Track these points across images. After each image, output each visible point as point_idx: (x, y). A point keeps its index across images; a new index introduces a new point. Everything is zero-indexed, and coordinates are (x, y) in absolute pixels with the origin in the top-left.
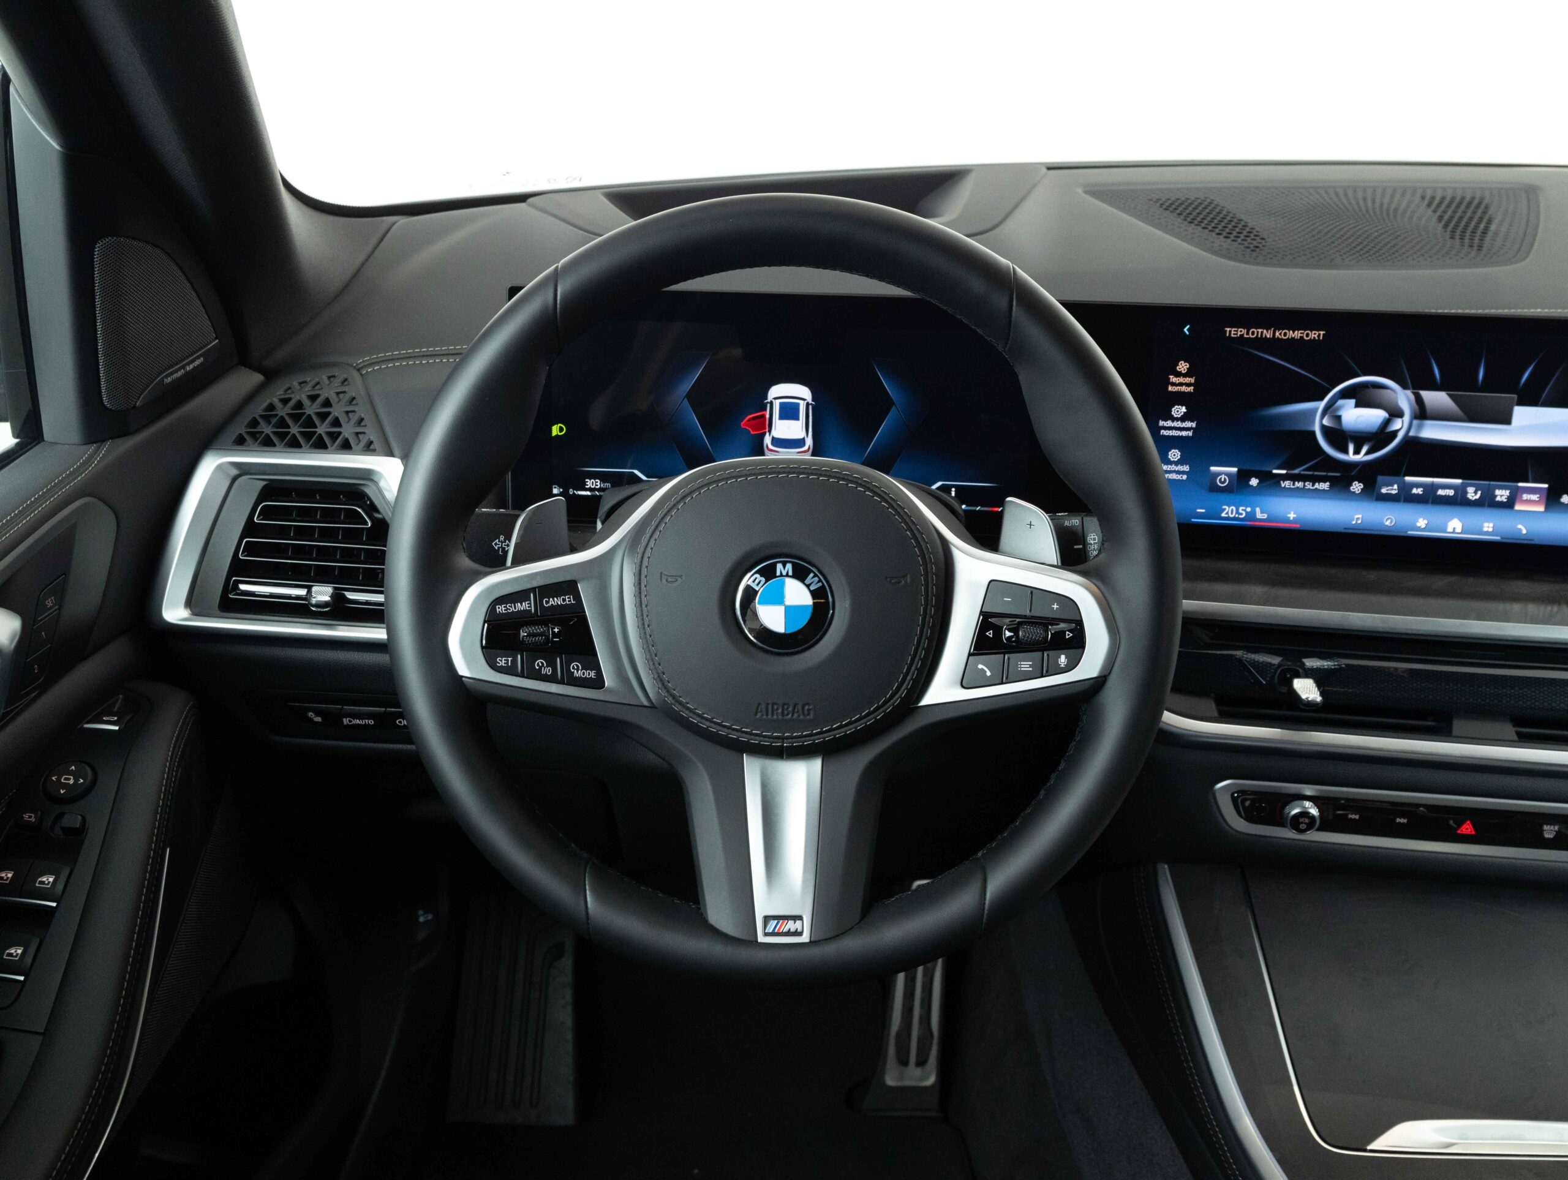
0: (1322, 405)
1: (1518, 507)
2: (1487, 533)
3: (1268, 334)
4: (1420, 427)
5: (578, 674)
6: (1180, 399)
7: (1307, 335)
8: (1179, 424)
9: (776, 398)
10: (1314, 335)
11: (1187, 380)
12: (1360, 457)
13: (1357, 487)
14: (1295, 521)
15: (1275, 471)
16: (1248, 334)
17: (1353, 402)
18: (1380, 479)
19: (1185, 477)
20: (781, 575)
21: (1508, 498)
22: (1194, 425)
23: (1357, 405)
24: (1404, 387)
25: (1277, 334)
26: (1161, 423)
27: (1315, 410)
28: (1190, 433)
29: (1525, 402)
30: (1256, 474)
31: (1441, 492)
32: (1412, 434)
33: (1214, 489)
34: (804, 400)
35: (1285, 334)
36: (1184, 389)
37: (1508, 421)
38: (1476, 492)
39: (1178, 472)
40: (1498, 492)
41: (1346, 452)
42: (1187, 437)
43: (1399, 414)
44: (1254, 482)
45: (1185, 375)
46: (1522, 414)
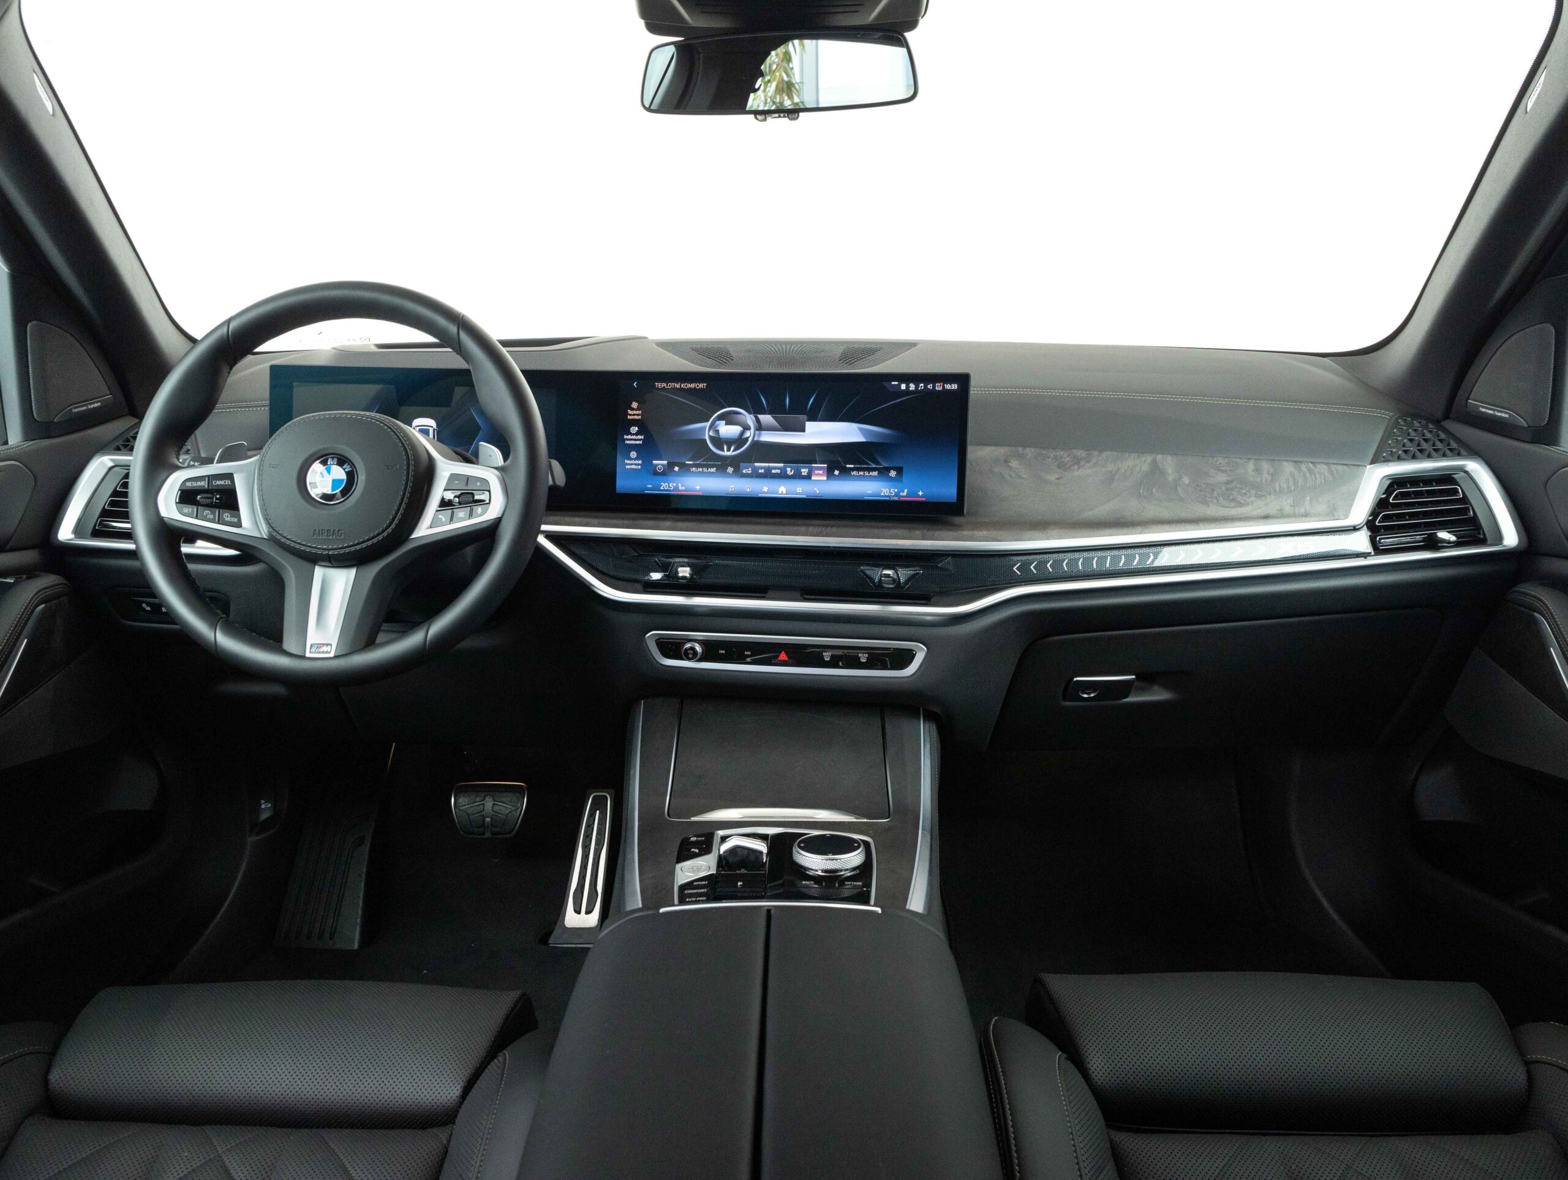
0: (708, 424)
1: (813, 478)
2: (799, 494)
3: (678, 386)
4: (759, 435)
5: (227, 519)
6: (634, 423)
7: (698, 386)
8: (633, 437)
9: (416, 426)
10: (701, 386)
11: (637, 412)
12: (729, 453)
13: (730, 470)
14: (699, 491)
15: (687, 462)
16: (667, 386)
17: (724, 422)
18: (741, 464)
19: (640, 467)
20: (331, 464)
21: (808, 473)
22: (643, 437)
23: (726, 424)
24: (750, 413)
25: (682, 386)
26: (625, 437)
27: (706, 427)
28: (641, 442)
29: (813, 418)
30: (677, 464)
31: (773, 471)
32: (755, 439)
33: (656, 473)
34: (432, 427)
35: (686, 386)
36: (636, 417)
37: (804, 431)
38: (791, 471)
39: (636, 464)
40: (802, 470)
41: (723, 450)
42: (640, 444)
43: (749, 428)
44: (676, 469)
45: (636, 410)
46: (810, 426)
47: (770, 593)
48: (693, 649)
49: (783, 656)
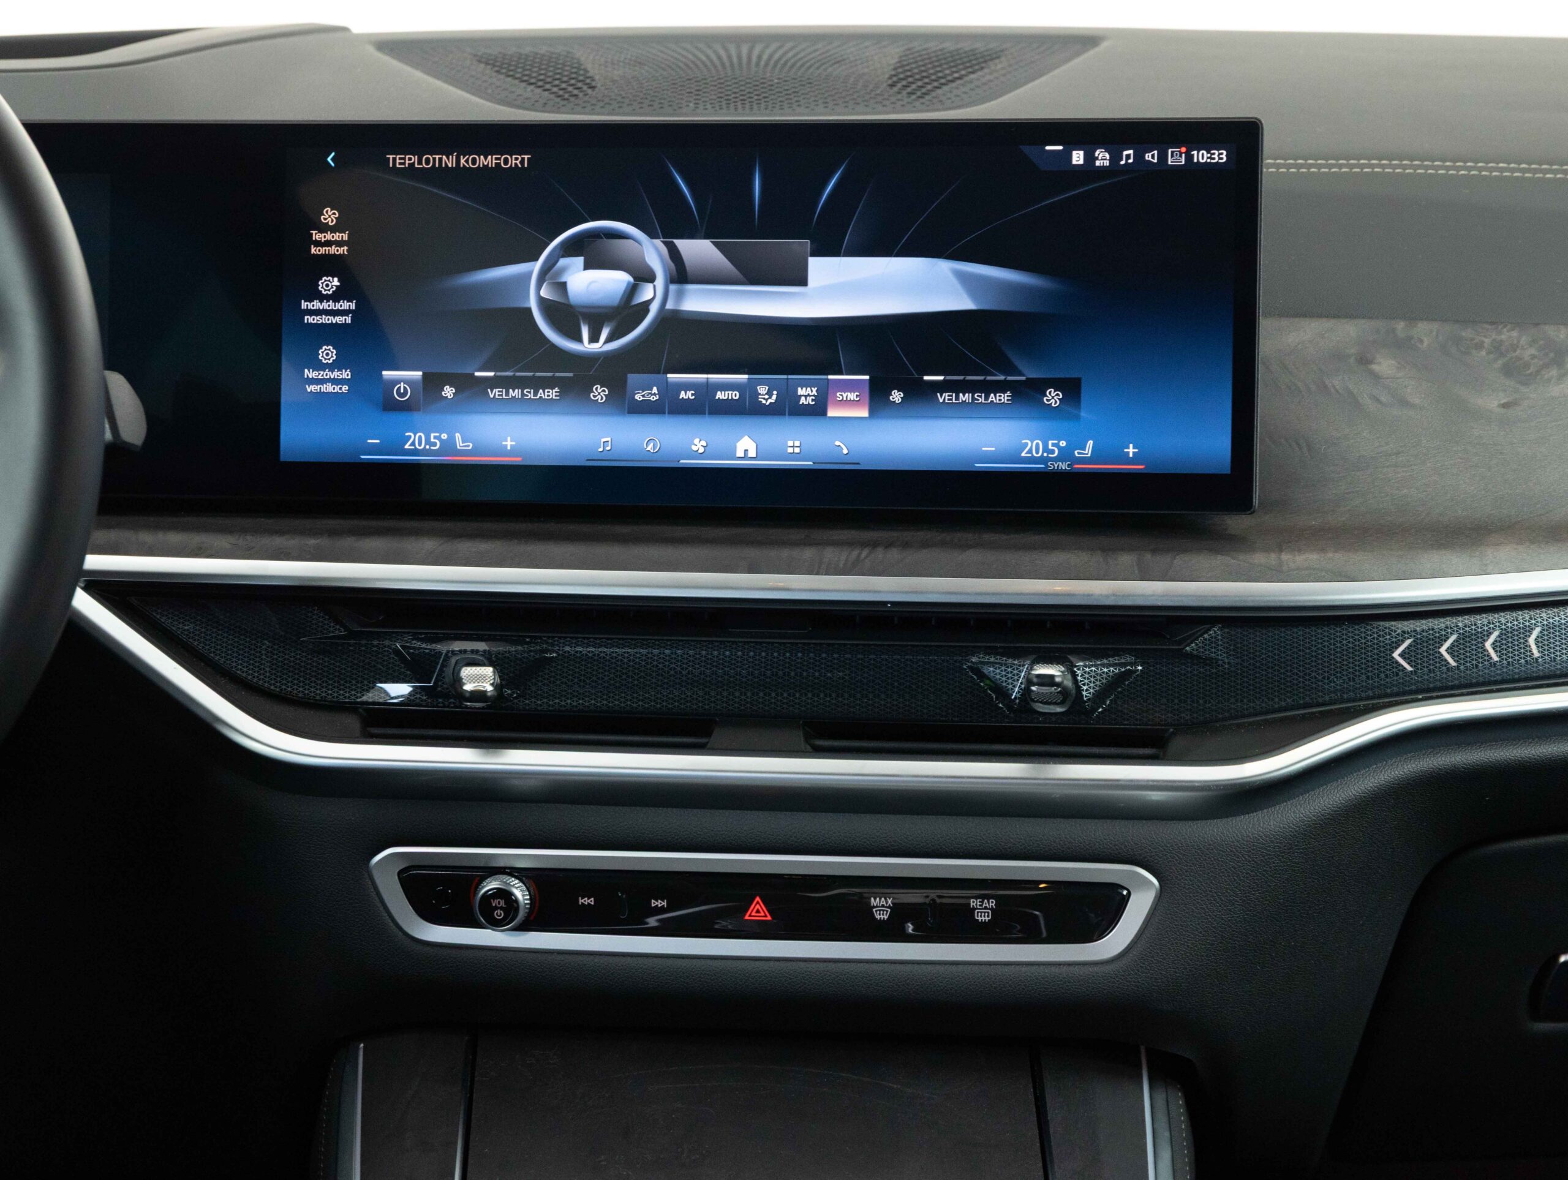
0: (537, 266)
1: (831, 413)
2: (793, 456)
3: (450, 162)
4: (680, 296)
6: (330, 265)
7: (506, 161)
8: (325, 305)
10: (514, 161)
11: (338, 236)
12: (596, 347)
13: (599, 393)
14: (513, 452)
15: (477, 374)
16: (420, 163)
17: (580, 260)
18: (632, 378)
19: (345, 388)
21: (816, 399)
22: (353, 307)
23: (587, 266)
24: (652, 235)
25: (462, 161)
26: (304, 305)
27: (530, 274)
28: (349, 320)
29: (829, 248)
30: (451, 379)
31: (720, 395)
32: (669, 306)
33: (391, 405)
35: (474, 161)
36: (333, 250)
37: (802, 281)
38: (770, 393)
39: (335, 382)
40: (801, 391)
41: (579, 339)
42: (345, 325)
43: (643, 276)
44: (448, 392)
45: (334, 229)
46: (820, 268)
47: (719, 735)
48: (504, 894)
49: (758, 911)
